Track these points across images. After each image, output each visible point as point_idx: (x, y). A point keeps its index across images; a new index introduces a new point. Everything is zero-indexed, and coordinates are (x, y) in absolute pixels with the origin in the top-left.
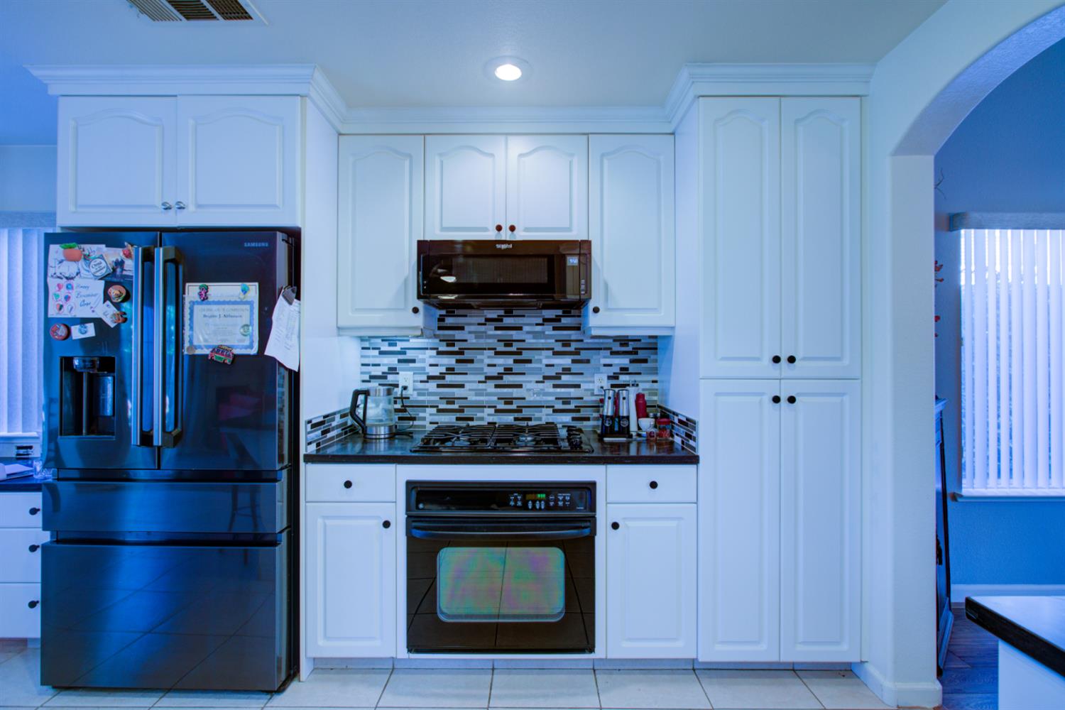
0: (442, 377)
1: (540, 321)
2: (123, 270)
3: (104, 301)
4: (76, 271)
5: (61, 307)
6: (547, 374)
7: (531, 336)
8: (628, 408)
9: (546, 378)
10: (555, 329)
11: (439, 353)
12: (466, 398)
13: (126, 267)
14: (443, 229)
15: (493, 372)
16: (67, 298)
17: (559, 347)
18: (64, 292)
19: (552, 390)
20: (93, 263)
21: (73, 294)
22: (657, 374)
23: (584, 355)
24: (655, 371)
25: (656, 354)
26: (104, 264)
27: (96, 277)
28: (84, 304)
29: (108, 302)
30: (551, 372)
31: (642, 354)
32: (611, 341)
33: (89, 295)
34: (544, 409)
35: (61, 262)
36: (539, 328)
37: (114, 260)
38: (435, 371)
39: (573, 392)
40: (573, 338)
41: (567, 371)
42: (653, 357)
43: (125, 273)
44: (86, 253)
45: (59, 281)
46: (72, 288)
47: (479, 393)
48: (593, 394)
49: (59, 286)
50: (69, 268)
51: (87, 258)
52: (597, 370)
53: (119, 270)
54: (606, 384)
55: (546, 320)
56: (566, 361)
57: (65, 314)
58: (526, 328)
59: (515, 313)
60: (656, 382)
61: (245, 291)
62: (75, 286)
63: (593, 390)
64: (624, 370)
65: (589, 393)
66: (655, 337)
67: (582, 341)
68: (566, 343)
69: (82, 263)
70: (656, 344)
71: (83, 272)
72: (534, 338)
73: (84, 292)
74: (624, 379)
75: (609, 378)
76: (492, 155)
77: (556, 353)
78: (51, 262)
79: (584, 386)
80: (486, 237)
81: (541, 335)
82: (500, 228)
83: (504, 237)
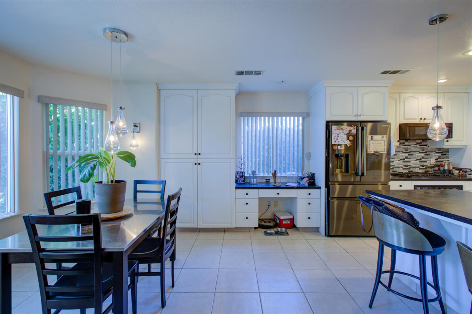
1: (416, 143)
2: (351, 132)
3: (347, 140)
4: (339, 132)
5: (335, 141)
6: (418, 158)
7: (413, 148)
9: (417, 159)
10: (420, 146)
12: (394, 165)
13: (352, 131)
14: (404, 119)
15: (402, 158)
16: (337, 139)
17: (421, 151)
18: (336, 138)
19: (419, 163)
20: (344, 131)
21: (339, 138)
22: (449, 158)
23: (428, 153)
24: (448, 157)
25: (448, 153)
26: (347, 131)
27: (344, 134)
28: (341, 141)
29: (348, 140)
30: (419, 158)
31: (444, 153)
32: (436, 149)
33: (343, 138)
34: (417, 168)
35: (335, 130)
36: (415, 145)
37: (349, 129)
39: (425, 164)
40: (425, 148)
41: (423, 157)
42: (448, 154)
43: (352, 133)
44: (342, 128)
45: (335, 135)
46: (339, 137)
47: (398, 164)
48: (430, 164)
49: (335, 136)
50: (338, 132)
51: (342, 129)
52: (432, 157)
53: (350, 132)
54: (434, 161)
55: (417, 143)
56: (423, 155)
57: (336, 143)
58: (411, 146)
59: (408, 141)
60: (448, 160)
61: (383, 137)
62: (339, 136)
63: (430, 163)
64: (439, 157)
65: (429, 164)
66: (449, 148)
67: (427, 149)
68: (423, 149)
69: (341, 130)
70: (449, 150)
71: (341, 133)
72: (414, 148)
73: (342, 138)
75: (435, 159)
76: (418, 99)
77: (420, 153)
78: (333, 130)
79: (428, 162)
80: (417, 121)
81: (416, 147)
82: (421, 119)
83: (422, 122)
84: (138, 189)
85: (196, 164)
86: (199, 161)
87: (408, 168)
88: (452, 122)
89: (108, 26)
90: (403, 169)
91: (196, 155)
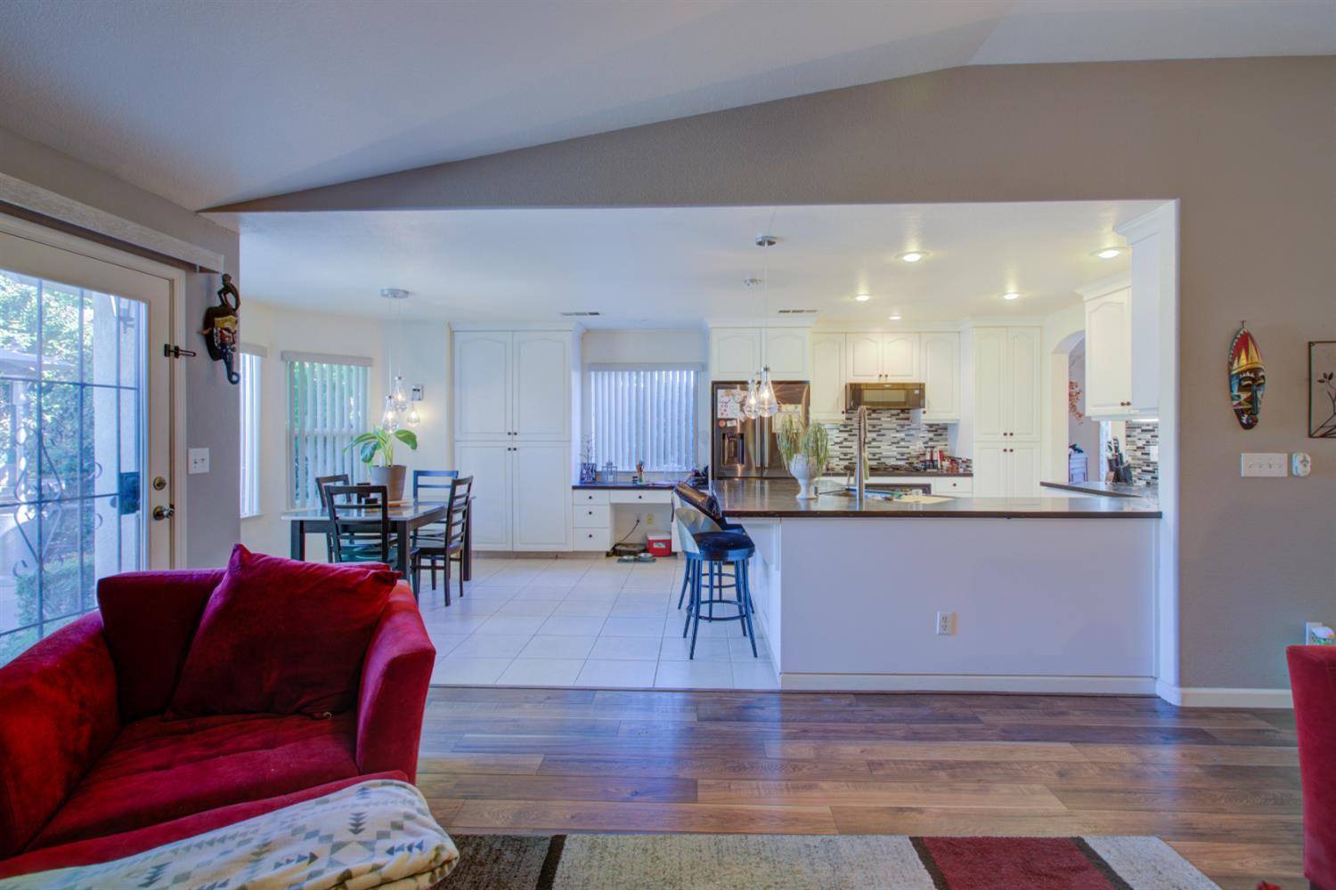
0: (841, 443)
3: (740, 412)
4: (728, 400)
5: (722, 414)
6: (893, 441)
7: (885, 423)
8: (936, 457)
10: (897, 419)
11: (840, 431)
14: (854, 375)
16: (725, 410)
17: (898, 428)
18: (724, 408)
19: (895, 449)
20: (736, 397)
21: (728, 409)
22: (949, 441)
23: (911, 432)
24: (947, 440)
25: (946, 431)
26: (740, 398)
27: (736, 402)
28: (731, 413)
29: (742, 412)
30: (895, 440)
31: (939, 432)
32: (925, 425)
33: (733, 410)
35: (723, 396)
36: (889, 419)
37: (743, 395)
38: (838, 440)
39: (906, 450)
40: (906, 424)
41: (903, 440)
44: (733, 393)
45: (723, 404)
46: (728, 407)
48: (916, 451)
49: (722, 406)
50: (726, 399)
51: (733, 395)
52: (918, 440)
54: (923, 446)
55: (892, 415)
56: (902, 435)
57: (724, 417)
60: (946, 445)
61: (796, 408)
63: (916, 449)
64: (931, 439)
66: (948, 424)
67: (910, 425)
68: (902, 426)
69: (731, 397)
70: (947, 427)
71: (731, 401)
72: (887, 424)
73: (731, 408)
74: (931, 444)
76: (876, 342)
77: (898, 431)
78: (719, 396)
79: (911, 447)
80: (874, 380)
81: (890, 422)
82: (881, 376)
83: (883, 380)
84: (419, 483)
85: (509, 449)
86: (515, 446)
87: (848, 457)
88: (922, 381)
89: (386, 288)
90: (840, 459)
91: (511, 436)
